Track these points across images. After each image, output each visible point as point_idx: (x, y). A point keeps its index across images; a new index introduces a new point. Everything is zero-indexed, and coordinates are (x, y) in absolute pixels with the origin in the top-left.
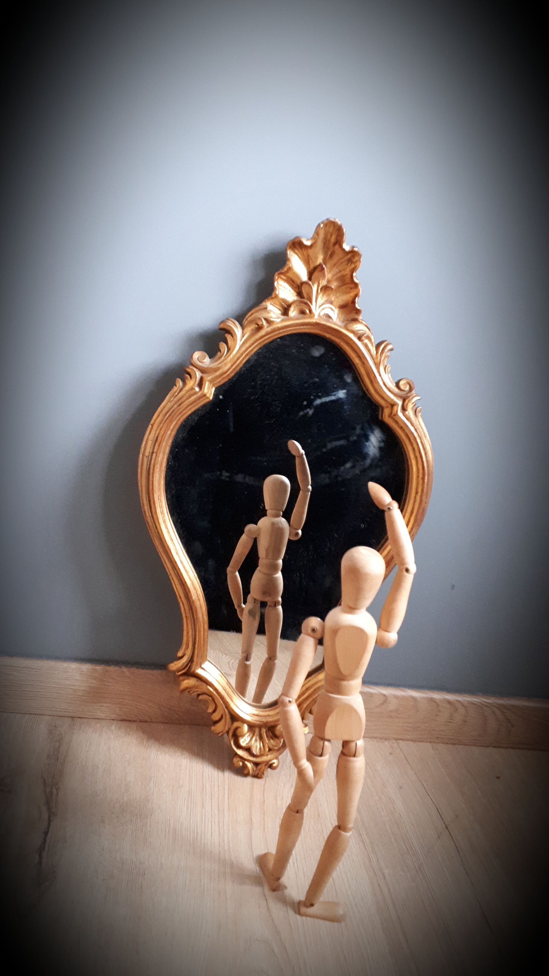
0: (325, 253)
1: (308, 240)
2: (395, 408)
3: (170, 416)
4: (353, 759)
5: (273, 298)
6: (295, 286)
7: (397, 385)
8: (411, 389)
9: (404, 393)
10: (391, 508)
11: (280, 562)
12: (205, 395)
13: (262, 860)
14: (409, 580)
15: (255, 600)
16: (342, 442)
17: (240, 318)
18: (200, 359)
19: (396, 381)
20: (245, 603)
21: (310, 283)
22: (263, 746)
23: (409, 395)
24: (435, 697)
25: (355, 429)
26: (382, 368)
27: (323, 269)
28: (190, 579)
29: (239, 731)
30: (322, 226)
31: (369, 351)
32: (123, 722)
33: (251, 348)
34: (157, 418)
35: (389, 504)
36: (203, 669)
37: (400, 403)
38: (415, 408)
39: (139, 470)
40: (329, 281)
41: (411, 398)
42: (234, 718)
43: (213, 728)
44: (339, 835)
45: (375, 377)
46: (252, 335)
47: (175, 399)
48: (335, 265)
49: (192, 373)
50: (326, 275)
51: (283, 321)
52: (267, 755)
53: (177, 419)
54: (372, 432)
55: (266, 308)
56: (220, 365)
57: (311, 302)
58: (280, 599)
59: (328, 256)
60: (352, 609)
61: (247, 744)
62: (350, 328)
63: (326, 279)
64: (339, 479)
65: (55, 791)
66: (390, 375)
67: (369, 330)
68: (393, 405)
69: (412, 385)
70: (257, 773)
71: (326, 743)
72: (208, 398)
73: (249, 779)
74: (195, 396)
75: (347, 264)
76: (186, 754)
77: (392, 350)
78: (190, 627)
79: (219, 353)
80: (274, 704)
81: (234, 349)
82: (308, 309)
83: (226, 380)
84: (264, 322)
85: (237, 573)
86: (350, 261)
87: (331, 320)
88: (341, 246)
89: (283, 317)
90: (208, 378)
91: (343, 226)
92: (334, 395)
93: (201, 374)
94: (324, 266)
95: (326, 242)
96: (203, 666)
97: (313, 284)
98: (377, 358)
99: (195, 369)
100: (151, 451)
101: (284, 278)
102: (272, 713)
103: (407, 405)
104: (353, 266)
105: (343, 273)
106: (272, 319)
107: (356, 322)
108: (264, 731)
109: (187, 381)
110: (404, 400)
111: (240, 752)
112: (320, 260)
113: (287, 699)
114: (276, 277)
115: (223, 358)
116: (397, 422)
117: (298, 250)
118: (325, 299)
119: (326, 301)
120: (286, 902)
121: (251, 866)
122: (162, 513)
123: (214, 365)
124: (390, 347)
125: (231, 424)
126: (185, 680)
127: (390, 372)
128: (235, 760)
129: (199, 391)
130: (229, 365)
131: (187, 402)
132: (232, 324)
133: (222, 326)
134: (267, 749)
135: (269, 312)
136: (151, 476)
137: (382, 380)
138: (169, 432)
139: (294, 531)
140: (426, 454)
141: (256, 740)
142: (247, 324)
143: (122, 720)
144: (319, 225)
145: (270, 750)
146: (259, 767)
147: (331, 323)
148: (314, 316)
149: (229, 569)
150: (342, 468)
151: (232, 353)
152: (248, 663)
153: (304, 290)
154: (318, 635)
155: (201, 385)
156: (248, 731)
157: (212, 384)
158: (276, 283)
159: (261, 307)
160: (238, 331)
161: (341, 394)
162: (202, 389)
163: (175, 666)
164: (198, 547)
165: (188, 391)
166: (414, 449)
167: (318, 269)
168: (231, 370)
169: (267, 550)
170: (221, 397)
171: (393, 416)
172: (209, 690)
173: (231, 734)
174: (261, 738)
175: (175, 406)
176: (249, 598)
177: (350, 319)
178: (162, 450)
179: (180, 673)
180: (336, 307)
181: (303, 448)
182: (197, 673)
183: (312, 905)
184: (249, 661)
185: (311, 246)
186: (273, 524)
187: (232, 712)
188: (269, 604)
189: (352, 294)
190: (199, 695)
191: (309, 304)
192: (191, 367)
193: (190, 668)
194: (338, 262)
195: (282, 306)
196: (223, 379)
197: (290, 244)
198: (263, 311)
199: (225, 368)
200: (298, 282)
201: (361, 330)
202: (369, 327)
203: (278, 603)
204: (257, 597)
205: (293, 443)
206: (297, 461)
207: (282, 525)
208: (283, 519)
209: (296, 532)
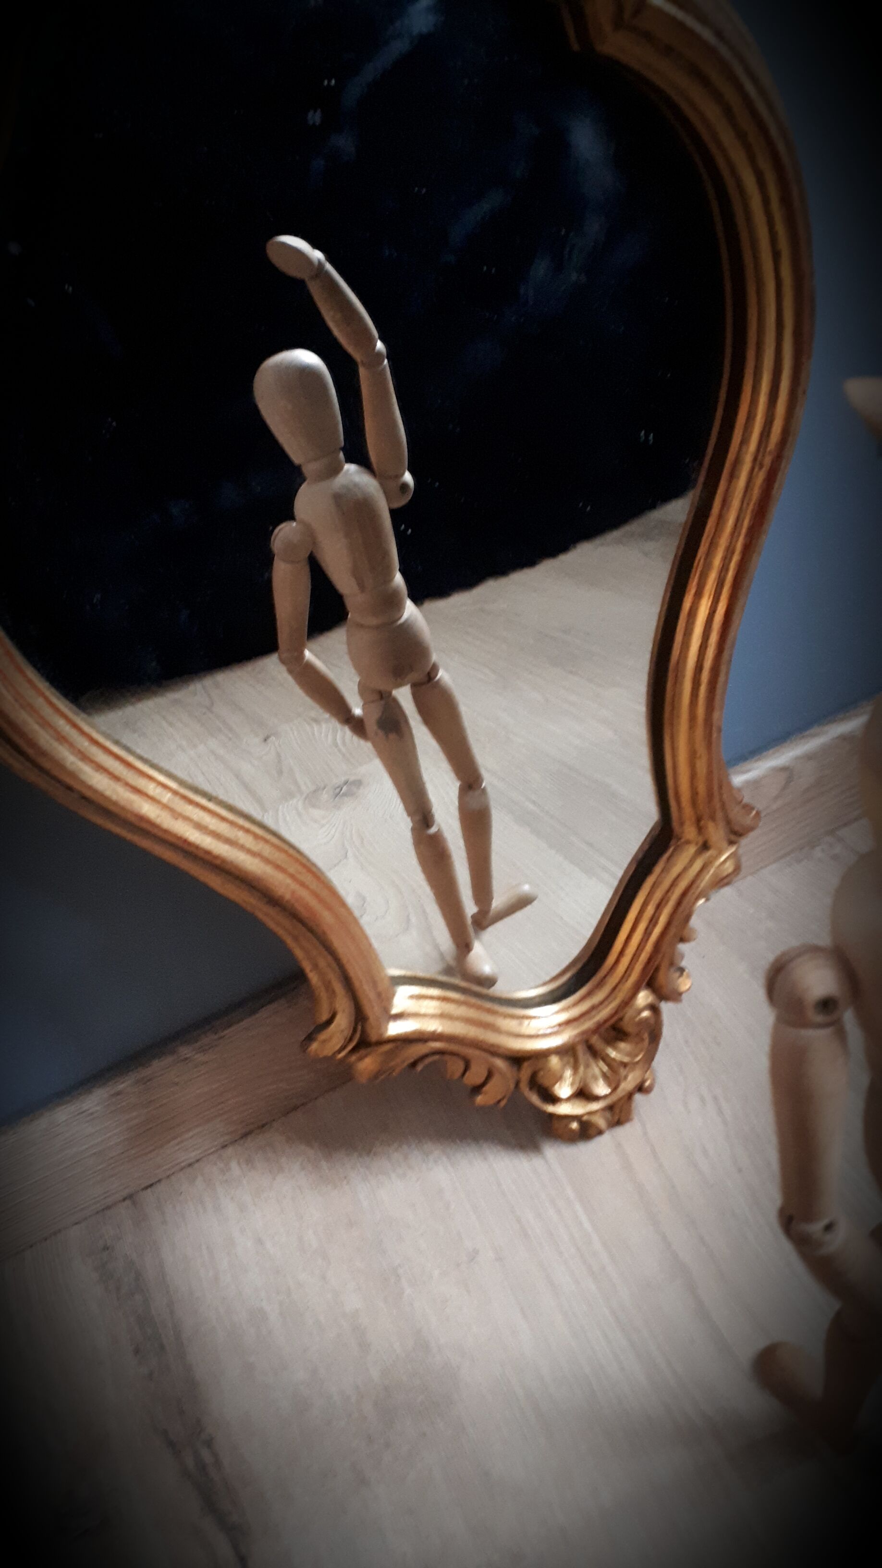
11: (398, 579)
15: (380, 693)
16: (490, 201)
22: (608, 1065)
32: (249, 1138)
36: (396, 1016)
42: (520, 1060)
43: (480, 1099)
52: (625, 1079)
58: (436, 659)
61: (572, 1086)
65: (205, 1454)
70: (615, 1118)
73: (606, 1135)
76: (436, 1151)
85: (307, 653)
96: (394, 1011)
108: (598, 1042)
111: (563, 1109)
126: (364, 1057)
128: (561, 1126)
134: (621, 1069)
139: (393, 484)
141: (588, 1068)
143: (245, 1135)
145: (627, 1068)
146: (619, 1105)
152: (433, 830)
156: (565, 1063)
161: (420, 18)
163: (321, 1047)
169: (356, 573)
173: (525, 1088)
174: (596, 1055)
179: (345, 1052)
182: (388, 1035)
184: (432, 826)
186: (337, 498)
187: (510, 1054)
190: (411, 1067)
193: (363, 1032)
203: (435, 669)
204: (382, 687)
205: (284, 245)
206: (315, 290)
207: (356, 485)
208: (351, 468)
209: (400, 483)
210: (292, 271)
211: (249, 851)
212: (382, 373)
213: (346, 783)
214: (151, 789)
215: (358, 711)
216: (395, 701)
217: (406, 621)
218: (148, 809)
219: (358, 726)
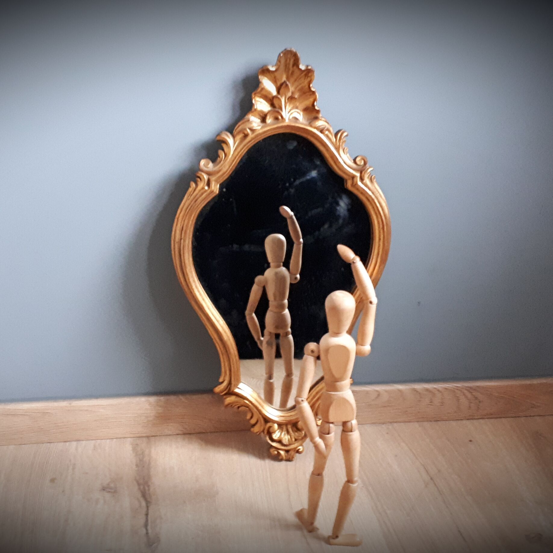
0: (287, 73)
1: (273, 66)
2: (355, 179)
3: (190, 209)
4: (351, 433)
5: (252, 112)
6: (268, 100)
7: (355, 162)
8: (365, 163)
9: (361, 167)
10: (355, 261)
11: (286, 302)
12: (212, 192)
13: (299, 515)
14: (373, 309)
15: (270, 333)
16: (319, 210)
17: (230, 129)
18: (205, 165)
19: (353, 158)
20: (263, 336)
21: (279, 96)
22: (290, 437)
23: (364, 167)
24: (416, 387)
25: (328, 199)
26: (341, 151)
27: (287, 85)
28: (221, 326)
29: (271, 430)
30: (282, 55)
33: (242, 152)
34: (180, 213)
35: (353, 259)
36: (239, 388)
37: (358, 175)
38: (370, 178)
39: (173, 252)
40: (293, 93)
41: (365, 170)
42: (267, 420)
43: (252, 429)
44: (349, 486)
45: (337, 158)
46: (241, 142)
47: (192, 197)
48: (295, 80)
49: (201, 177)
50: (290, 89)
51: (262, 127)
52: (294, 444)
53: (195, 211)
54: (341, 198)
55: (249, 120)
56: (221, 168)
57: (282, 110)
58: (290, 330)
59: (290, 75)
60: (337, 334)
61: (279, 437)
62: (313, 125)
63: (291, 91)
64: (321, 237)
65: (147, 488)
66: (348, 155)
67: (328, 123)
68: (353, 177)
69: (365, 159)
70: (288, 457)
71: (331, 425)
72: (215, 193)
73: (284, 463)
74: (206, 193)
75: (305, 79)
77: (347, 136)
78: (226, 360)
79: (219, 159)
80: (294, 408)
81: (230, 153)
82: (280, 115)
83: (226, 177)
84: (249, 131)
85: (254, 315)
86: (307, 76)
87: (298, 121)
88: (298, 66)
89: (262, 125)
90: (213, 179)
91: (297, 53)
92: (308, 176)
93: (208, 177)
94: (288, 83)
95: (286, 66)
96: (239, 386)
97: (282, 96)
98: (336, 144)
99: (203, 174)
100: (180, 238)
101: (259, 95)
102: (293, 413)
103: (364, 176)
104: (309, 79)
105: (303, 85)
106: (254, 128)
107: (317, 119)
108: (289, 427)
109: (199, 183)
110: (361, 173)
111: (274, 444)
112: (284, 79)
113: (300, 399)
114: (253, 96)
115: (222, 162)
116: (358, 189)
117: (266, 74)
118: (291, 106)
119: (293, 107)
120: (320, 538)
121: (293, 519)
122: (194, 281)
123: (217, 168)
124: (345, 134)
125: (235, 209)
126: (227, 398)
127: (349, 152)
128: (272, 450)
129: (208, 189)
130: (227, 167)
131: (201, 198)
132: (225, 136)
133: (218, 138)
134: (294, 440)
135: (251, 123)
136: (182, 257)
137: (343, 160)
138: (191, 222)
139: (293, 277)
140: (383, 210)
141: (285, 435)
142: (237, 134)
143: (184, 434)
144: (280, 54)
145: (296, 440)
146: (290, 453)
147: (299, 123)
148: (285, 120)
149: (247, 312)
150: (322, 229)
151: (228, 157)
152: (271, 381)
153: (276, 102)
154: (316, 354)
155: (209, 184)
156: (278, 429)
157: (217, 182)
158: (254, 102)
159: (245, 120)
160: (230, 140)
161: (314, 174)
162: (210, 188)
163: (218, 389)
164: (223, 301)
165: (200, 191)
166: (373, 208)
167: (284, 85)
168: (229, 170)
169: (274, 294)
170: (224, 190)
171: (355, 185)
172: (245, 402)
173: (266, 432)
174: (288, 432)
175: (193, 202)
176: (266, 332)
177: (313, 117)
178: (187, 236)
179: (223, 393)
180: (300, 111)
182: (235, 392)
183: (337, 537)
184: (271, 379)
185: (276, 70)
186: (276, 274)
187: (265, 416)
188: (281, 334)
189: (311, 100)
190: (239, 407)
191: (280, 111)
192: (200, 173)
193: (230, 389)
194: (297, 78)
195: (260, 116)
196: (224, 177)
197: (260, 71)
198: (247, 123)
199: (224, 170)
200: (270, 96)
201: (322, 125)
202: (328, 121)
203: (289, 333)
204: (271, 331)
205: (284, 209)
206: (289, 221)
207: (283, 272)
209: (295, 277)
210: (285, 215)
212: (300, 247)
215: (262, 338)
217: (285, 313)
219: (260, 342)
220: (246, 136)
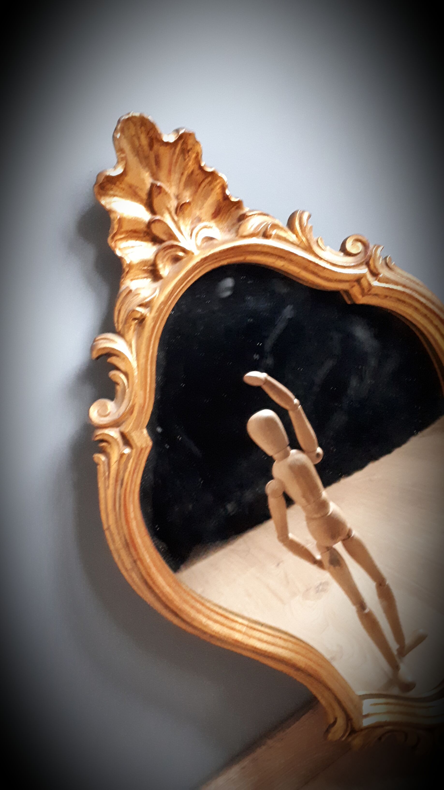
0: (148, 166)
1: (115, 168)
2: (363, 281)
5: (128, 272)
6: (142, 235)
7: (348, 254)
8: (365, 245)
9: (362, 255)
11: (324, 495)
12: (141, 448)
15: (328, 548)
16: (329, 364)
18: (103, 414)
21: (158, 217)
23: (369, 253)
26: (316, 249)
27: (160, 188)
30: (118, 135)
31: (285, 240)
33: (151, 351)
34: (108, 517)
37: (364, 270)
38: (384, 263)
40: (177, 197)
41: (373, 256)
45: (317, 265)
46: (139, 336)
47: (112, 481)
48: (170, 171)
49: (106, 438)
50: (169, 192)
51: (162, 289)
54: (352, 326)
55: (130, 291)
56: (132, 401)
57: (176, 239)
58: (350, 527)
59: (154, 167)
62: (245, 233)
63: (172, 196)
66: (328, 247)
67: (267, 215)
68: (358, 280)
69: (364, 240)
72: (146, 447)
74: (131, 461)
75: (185, 158)
77: (309, 217)
79: (118, 388)
81: (132, 368)
82: (179, 249)
83: (151, 410)
84: (142, 310)
85: (291, 536)
86: (185, 151)
87: (215, 242)
88: (161, 142)
89: (157, 285)
90: (129, 428)
91: (146, 116)
92: (281, 321)
93: (117, 430)
94: (159, 184)
95: (137, 151)
97: (162, 215)
98: (302, 241)
99: (106, 431)
100: (132, 561)
101: (122, 236)
103: (375, 267)
104: (193, 155)
105: (187, 172)
106: (148, 300)
107: (247, 219)
109: (108, 450)
110: (368, 264)
112: (148, 180)
114: (113, 244)
115: (127, 390)
116: (375, 295)
117: (112, 189)
118: (189, 222)
119: (192, 223)
123: (124, 406)
124: (305, 215)
125: (195, 449)
126: (355, 738)
127: (326, 245)
129: (132, 450)
130: (140, 393)
132: (106, 343)
133: (96, 354)
135: (137, 293)
137: (329, 262)
138: (135, 523)
139: (314, 455)
142: (123, 327)
144: (114, 138)
147: (218, 245)
148: (193, 254)
150: (350, 391)
151: (133, 376)
152: (367, 611)
153: (157, 230)
155: (127, 442)
157: (139, 429)
158: (118, 253)
159: (124, 294)
160: (119, 344)
161: (288, 312)
162: (134, 446)
165: (119, 461)
167: (155, 193)
169: (304, 496)
170: (159, 430)
171: (367, 291)
172: (388, 729)
175: (118, 489)
177: (235, 221)
179: (345, 737)
180: (209, 221)
181: (262, 372)
182: (365, 726)
184: (366, 608)
185: (125, 172)
186: (290, 467)
189: (218, 190)
191: (176, 243)
192: (99, 432)
194: (171, 164)
195: (146, 271)
196: (147, 410)
197: (96, 190)
198: (130, 298)
199: (139, 401)
200: (142, 227)
201: (261, 224)
202: (265, 212)
203: (350, 531)
204: (328, 545)
205: (250, 377)
206: (267, 389)
207: (297, 460)
208: (293, 451)
209: (316, 453)
210: (255, 384)
211: (283, 647)
212: (299, 413)
213: (321, 584)
214: (238, 627)
215: (318, 557)
216: (335, 550)
217: (332, 513)
218: (238, 636)
219: (319, 564)
220: (142, 320)
